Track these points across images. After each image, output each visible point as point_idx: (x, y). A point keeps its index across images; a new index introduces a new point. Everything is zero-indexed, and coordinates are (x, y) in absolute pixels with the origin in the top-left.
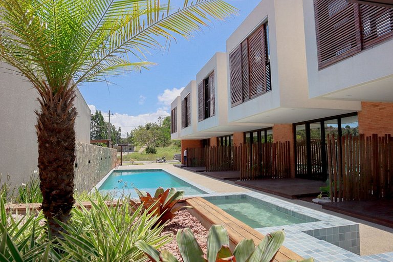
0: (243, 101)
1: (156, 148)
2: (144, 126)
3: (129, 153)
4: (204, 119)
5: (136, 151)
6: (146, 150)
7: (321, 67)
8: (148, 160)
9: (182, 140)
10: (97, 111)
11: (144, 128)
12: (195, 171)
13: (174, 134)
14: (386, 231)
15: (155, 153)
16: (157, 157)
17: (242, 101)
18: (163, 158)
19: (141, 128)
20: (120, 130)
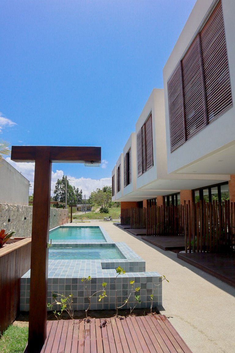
0: (143, 173)
1: (109, 208)
2: (101, 189)
3: (86, 212)
4: (127, 185)
5: (93, 211)
6: (100, 210)
7: (172, 152)
8: (99, 219)
9: (122, 202)
10: (64, 176)
11: (102, 190)
12: (124, 228)
13: (113, 197)
14: (195, 273)
15: (108, 213)
16: (105, 216)
17: (141, 173)
18: (110, 217)
19: (99, 191)
20: (81, 192)
